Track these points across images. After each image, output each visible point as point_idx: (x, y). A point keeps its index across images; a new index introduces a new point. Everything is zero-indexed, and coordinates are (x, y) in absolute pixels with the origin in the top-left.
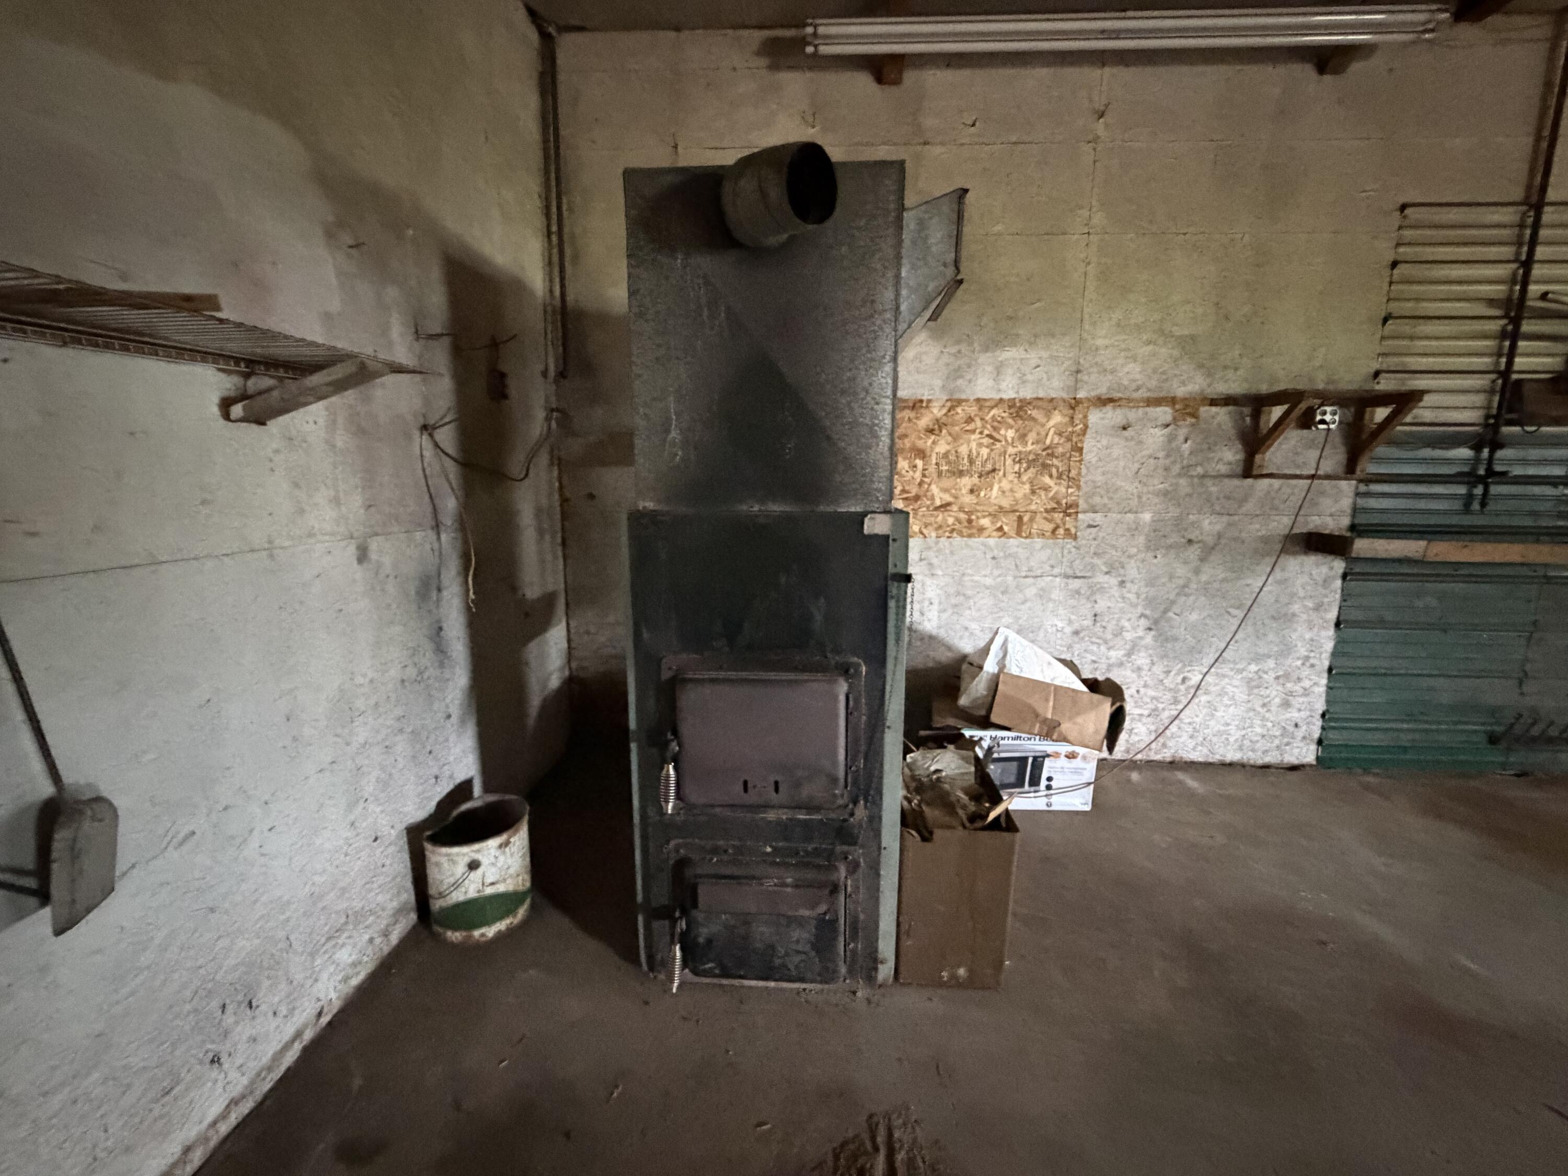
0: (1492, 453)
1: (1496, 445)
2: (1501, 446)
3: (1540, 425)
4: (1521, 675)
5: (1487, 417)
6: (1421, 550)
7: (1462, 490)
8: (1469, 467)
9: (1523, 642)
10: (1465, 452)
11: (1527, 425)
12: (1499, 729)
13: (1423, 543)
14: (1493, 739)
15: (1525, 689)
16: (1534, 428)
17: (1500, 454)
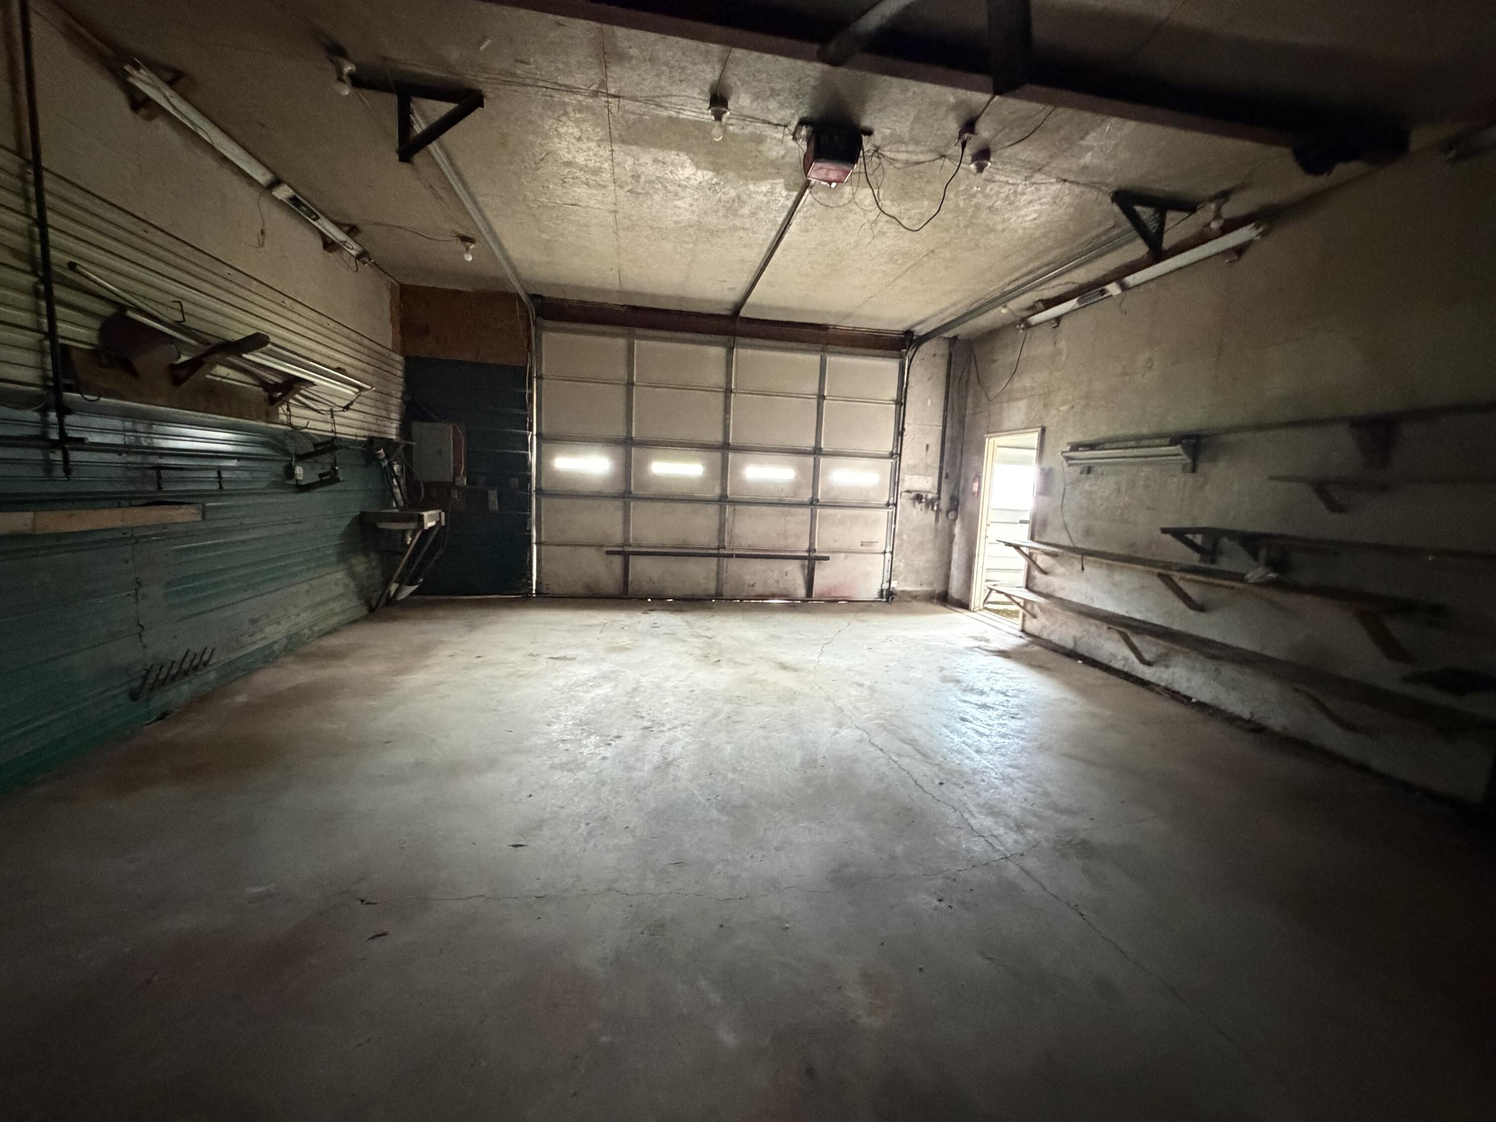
0: (61, 417)
1: (64, 410)
2: (70, 412)
3: (100, 396)
4: (139, 628)
5: (45, 378)
6: (29, 522)
7: (36, 455)
8: (39, 429)
9: (132, 600)
10: (32, 415)
11: (88, 394)
12: (136, 684)
13: (29, 515)
14: (134, 696)
15: (145, 641)
16: (95, 398)
17: (69, 419)
